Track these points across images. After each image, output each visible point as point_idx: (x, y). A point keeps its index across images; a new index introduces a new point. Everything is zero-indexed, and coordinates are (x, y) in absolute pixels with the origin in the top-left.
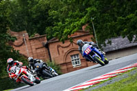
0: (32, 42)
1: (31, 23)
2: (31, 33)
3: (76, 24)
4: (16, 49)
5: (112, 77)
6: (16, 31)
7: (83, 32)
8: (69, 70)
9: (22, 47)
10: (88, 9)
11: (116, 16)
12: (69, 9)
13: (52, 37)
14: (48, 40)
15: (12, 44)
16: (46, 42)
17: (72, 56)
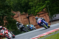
0: (22, 16)
1: (21, 8)
2: (21, 12)
3: (41, 8)
4: (15, 19)
5: (56, 31)
6: (15, 11)
8: (38, 28)
9: (18, 18)
10: (46, 2)
11: (58, 5)
12: (38, 2)
14: (29, 15)
15: (13, 17)
16: (28, 16)
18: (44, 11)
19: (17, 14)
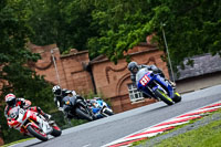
0: (65, 62)
1: (64, 32)
2: (63, 48)
3: (136, 33)
4: (40, 73)
5: (194, 119)
6: (39, 44)
7: (147, 46)
8: (124, 108)
9: (50, 70)
10: (156, 9)
11: (201, 20)
12: (125, 9)
13: (97, 55)
14: (91, 58)
15: (34, 65)
16: (87, 62)
17: (129, 85)
18: (149, 43)
19: (49, 56)
